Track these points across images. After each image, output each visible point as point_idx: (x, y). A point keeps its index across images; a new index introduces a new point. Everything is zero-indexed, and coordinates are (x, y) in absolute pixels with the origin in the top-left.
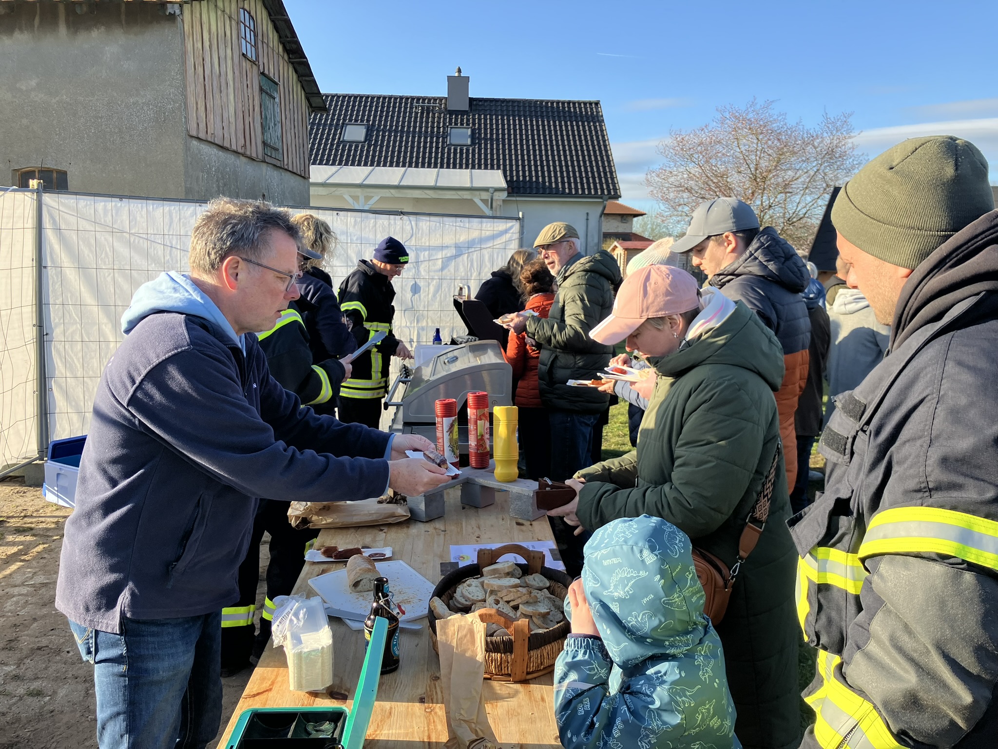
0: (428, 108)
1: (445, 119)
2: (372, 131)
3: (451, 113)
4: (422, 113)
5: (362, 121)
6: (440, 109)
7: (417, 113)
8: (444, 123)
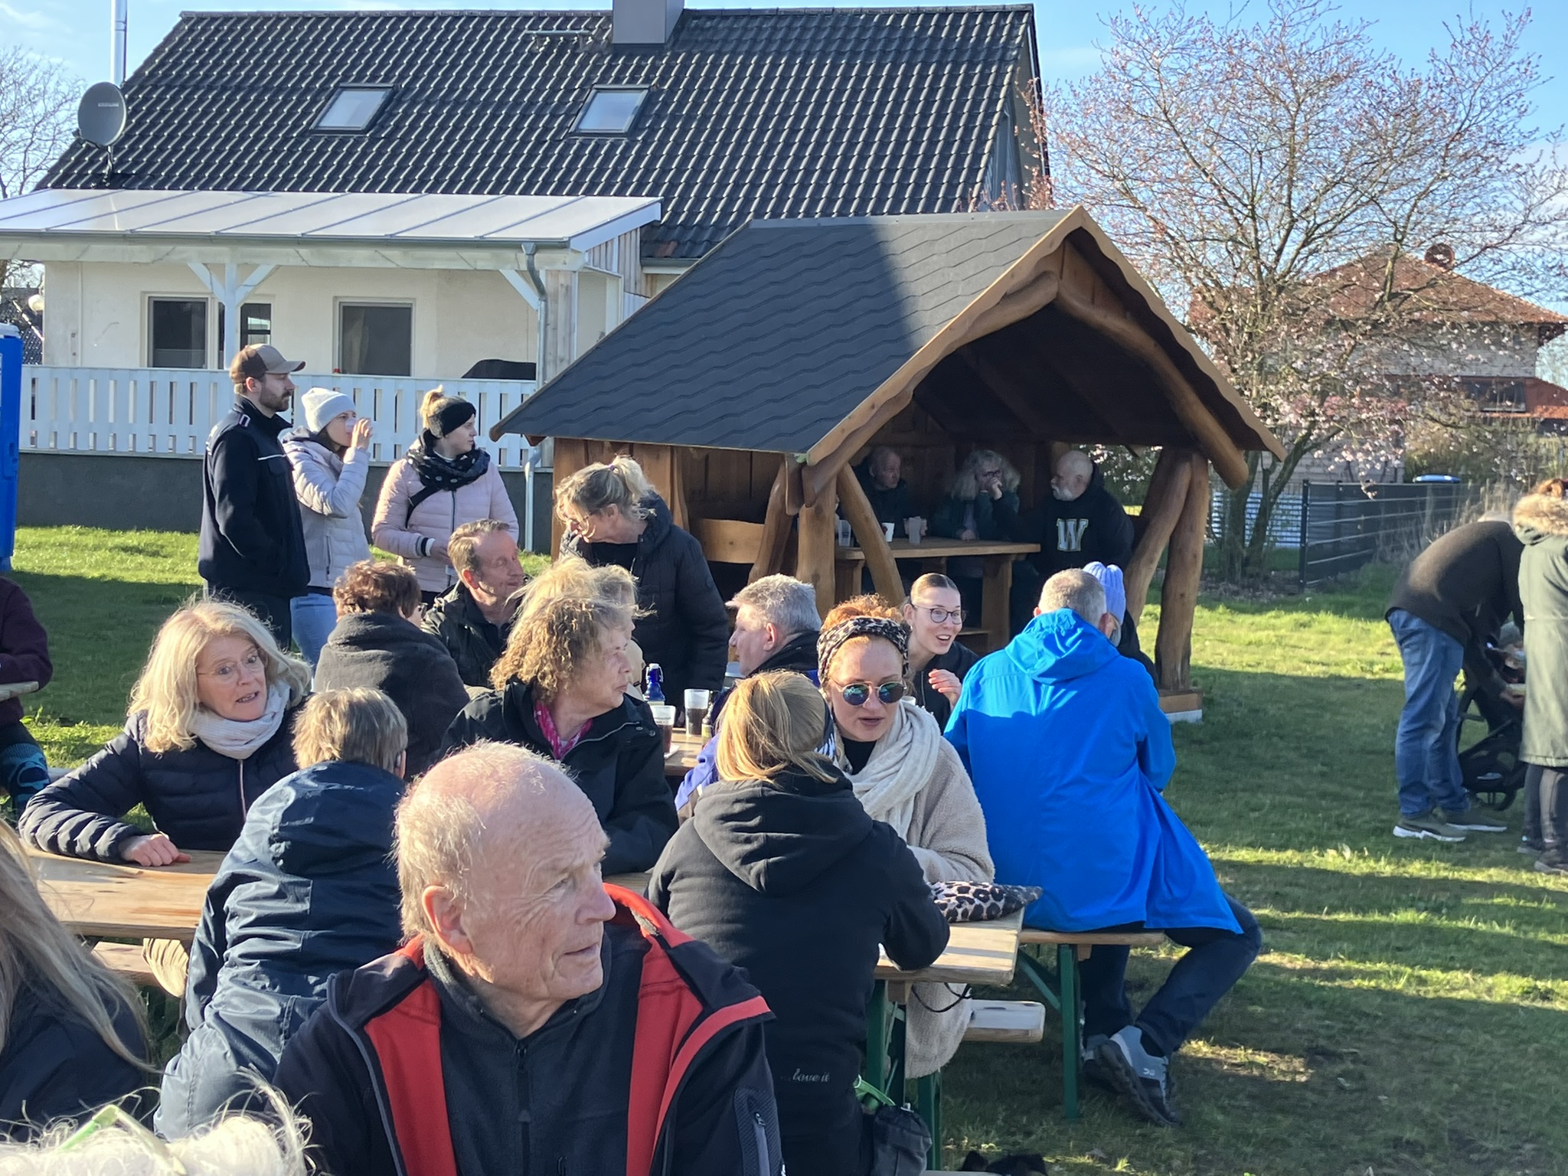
0: (568, 38)
1: (596, 67)
2: (400, 103)
3: (617, 50)
4: (546, 55)
5: (387, 78)
6: (596, 41)
7: (532, 54)
8: (588, 79)
